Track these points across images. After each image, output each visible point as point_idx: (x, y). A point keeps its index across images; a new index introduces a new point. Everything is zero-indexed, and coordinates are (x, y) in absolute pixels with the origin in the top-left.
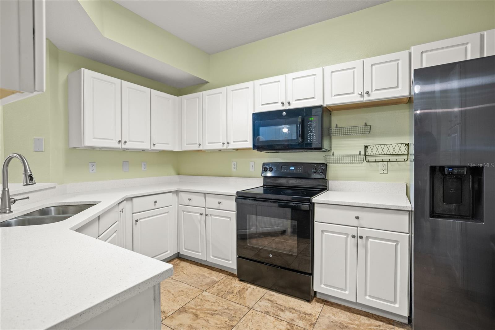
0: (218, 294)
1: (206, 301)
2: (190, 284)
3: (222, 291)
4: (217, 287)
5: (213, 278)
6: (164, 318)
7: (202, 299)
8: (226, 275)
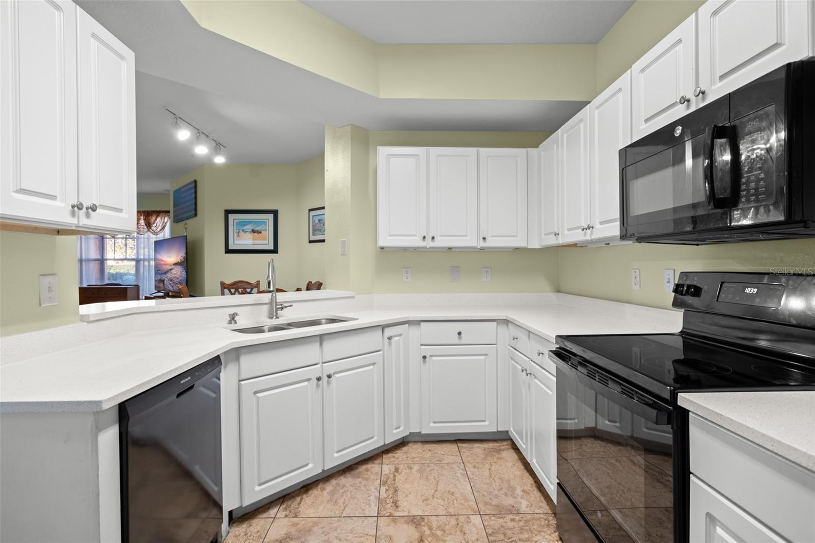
0: (492, 532)
1: (461, 531)
2: (476, 490)
3: (505, 535)
4: (506, 522)
5: (521, 503)
6: (388, 514)
7: (460, 524)
8: (550, 512)
